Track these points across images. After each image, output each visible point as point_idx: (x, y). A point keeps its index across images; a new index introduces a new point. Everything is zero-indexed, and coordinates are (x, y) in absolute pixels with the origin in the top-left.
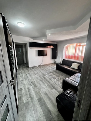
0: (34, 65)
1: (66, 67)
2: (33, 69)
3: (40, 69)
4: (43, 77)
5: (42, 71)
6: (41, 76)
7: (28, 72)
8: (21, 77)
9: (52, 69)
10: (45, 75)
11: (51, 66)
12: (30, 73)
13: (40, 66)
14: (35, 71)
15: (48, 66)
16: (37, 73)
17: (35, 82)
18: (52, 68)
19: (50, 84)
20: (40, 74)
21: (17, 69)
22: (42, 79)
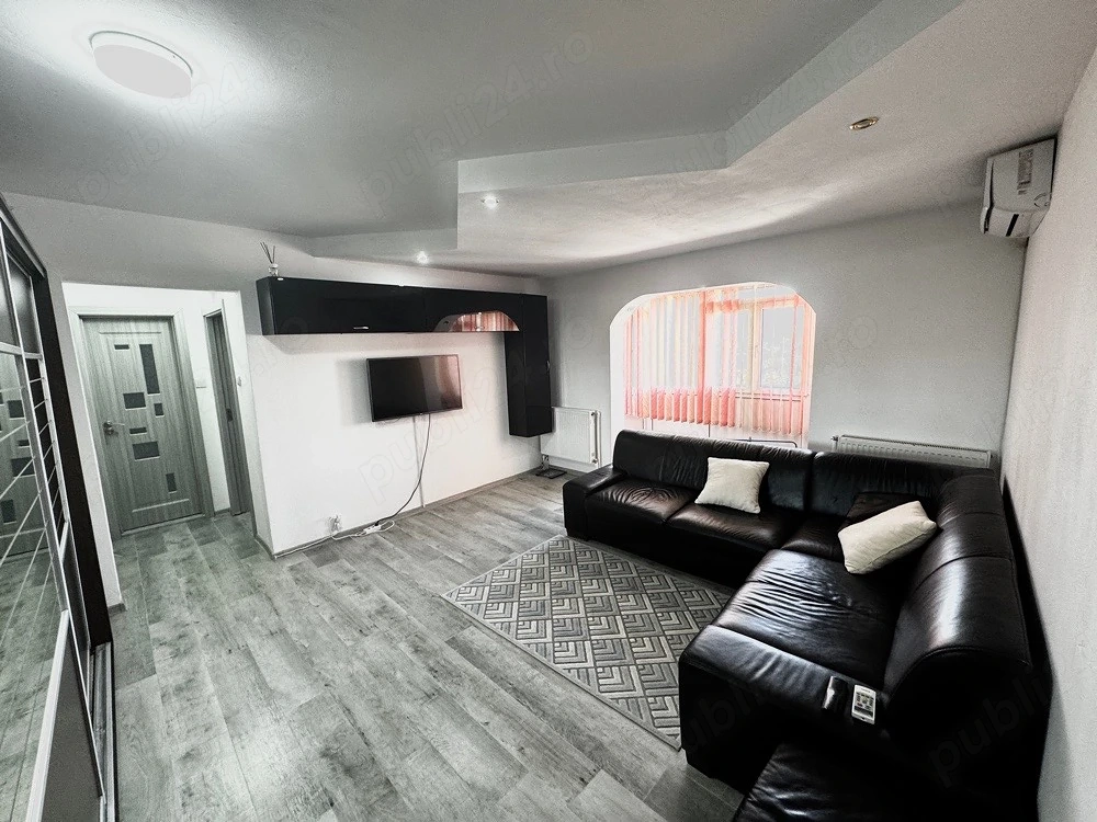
0: (334, 523)
1: (659, 506)
2: (327, 573)
3: (401, 560)
4: (452, 642)
5: (429, 579)
6: (436, 641)
7: (272, 621)
8: (175, 703)
9: (528, 537)
10: (471, 622)
11: (513, 508)
12: (292, 629)
13: (395, 526)
14: (348, 595)
15: (481, 514)
16: (383, 610)
17: (373, 736)
18: (527, 527)
19: (543, 726)
20: (419, 618)
21: (113, 594)
22: (451, 674)
